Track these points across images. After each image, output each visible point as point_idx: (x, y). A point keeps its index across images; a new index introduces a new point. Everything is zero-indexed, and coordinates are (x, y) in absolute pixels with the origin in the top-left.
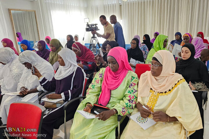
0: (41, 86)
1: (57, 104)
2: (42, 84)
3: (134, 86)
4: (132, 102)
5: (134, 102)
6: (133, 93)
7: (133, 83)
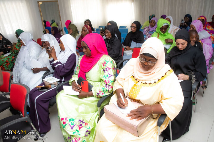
0: (51, 65)
1: (52, 85)
2: (51, 64)
3: (108, 70)
4: (108, 87)
5: (110, 87)
6: (108, 78)
7: (108, 68)
